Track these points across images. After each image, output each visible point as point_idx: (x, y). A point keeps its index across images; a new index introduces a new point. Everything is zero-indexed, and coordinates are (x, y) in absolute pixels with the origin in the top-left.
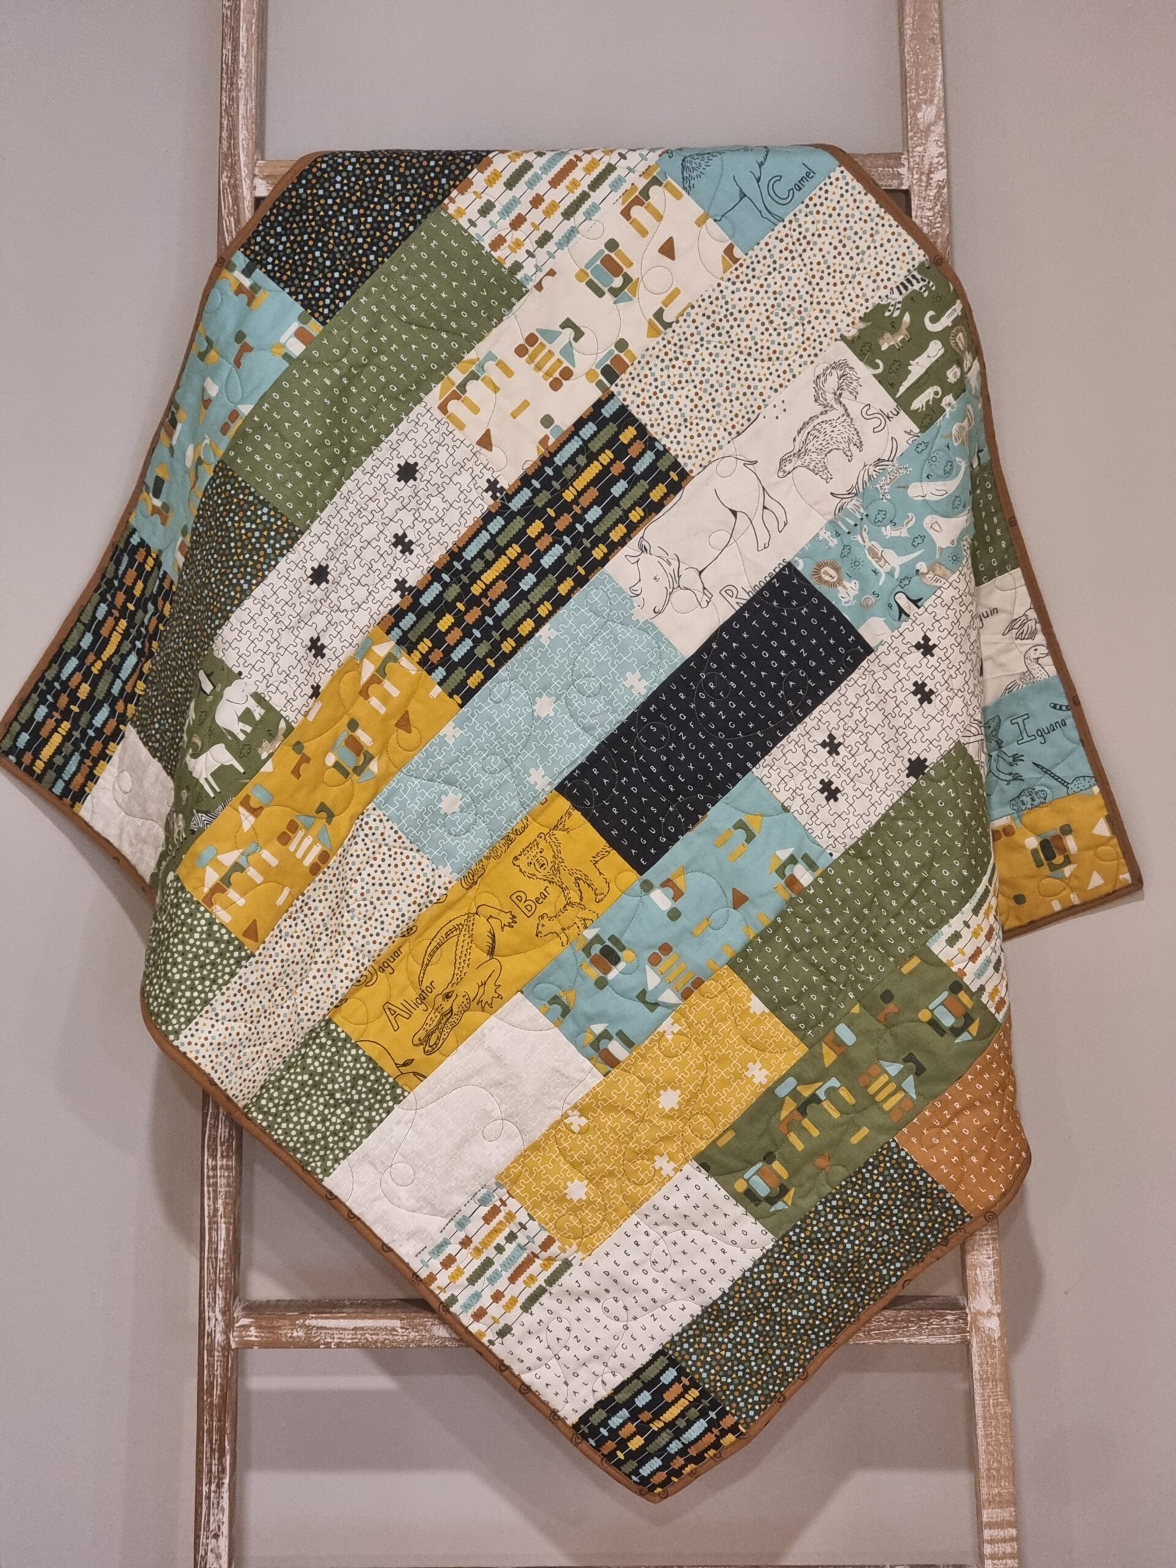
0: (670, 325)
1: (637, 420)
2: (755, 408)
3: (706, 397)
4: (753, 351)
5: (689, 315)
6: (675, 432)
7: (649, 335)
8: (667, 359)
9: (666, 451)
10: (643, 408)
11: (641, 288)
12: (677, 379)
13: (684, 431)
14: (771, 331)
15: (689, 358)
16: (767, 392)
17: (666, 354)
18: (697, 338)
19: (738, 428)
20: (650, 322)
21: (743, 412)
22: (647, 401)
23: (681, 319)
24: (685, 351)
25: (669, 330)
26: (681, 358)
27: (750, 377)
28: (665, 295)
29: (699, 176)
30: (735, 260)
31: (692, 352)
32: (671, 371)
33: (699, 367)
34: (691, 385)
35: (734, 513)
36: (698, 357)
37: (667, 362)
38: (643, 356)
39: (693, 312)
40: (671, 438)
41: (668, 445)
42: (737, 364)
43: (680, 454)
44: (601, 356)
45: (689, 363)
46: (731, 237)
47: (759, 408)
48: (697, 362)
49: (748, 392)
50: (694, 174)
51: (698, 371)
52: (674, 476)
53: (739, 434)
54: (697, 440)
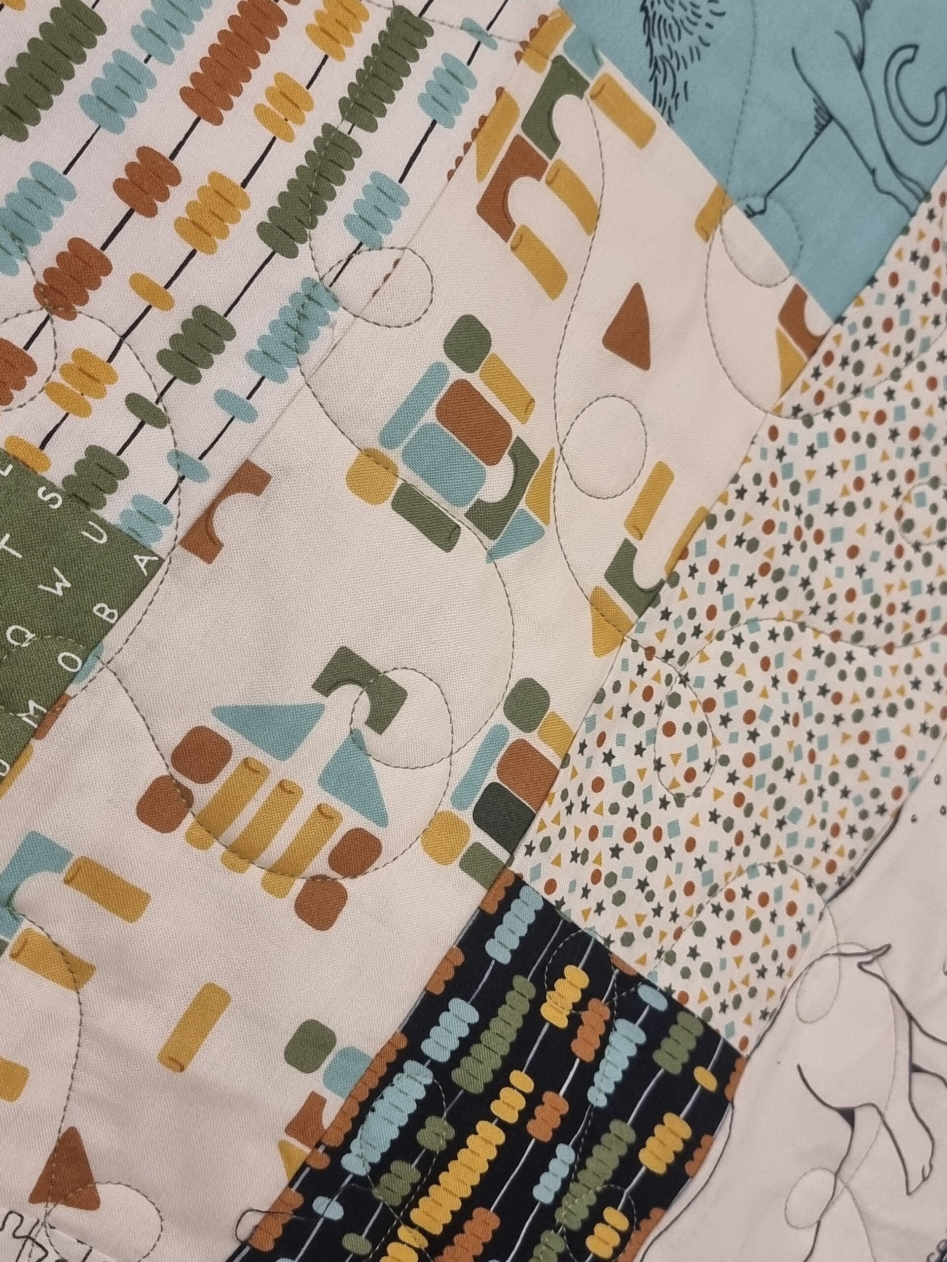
0: (651, 597)
1: (585, 938)
2: (886, 798)
3: (761, 800)
4: (868, 627)
5: (701, 549)
6: (689, 938)
7: (602, 647)
8: (648, 709)
9: (676, 1007)
10: (601, 892)
11: (562, 487)
12: (684, 765)
13: (717, 926)
14: (909, 554)
15: (710, 690)
16: (916, 743)
17: (648, 694)
18: (723, 618)
19: (844, 866)
20: (597, 601)
21: (852, 818)
22: (609, 865)
23: (682, 568)
24: (692, 669)
25: (653, 614)
26: (686, 694)
27: (867, 706)
28: (631, 498)
29: (695, 54)
30: (811, 343)
31: (714, 668)
32: (664, 747)
33: (737, 713)
34: (720, 773)
35: (848, 1115)
36: (734, 682)
37: (651, 721)
38: (591, 723)
39: (711, 537)
40: (683, 960)
41: (679, 986)
42: (828, 677)
43: (714, 1003)
44: (464, 761)
45: (709, 705)
46: (793, 266)
47: (897, 793)
48: (731, 699)
49: (863, 753)
50: (682, 47)
51: (738, 725)
52: (705, 1078)
53: (844, 884)
54: (750, 943)
